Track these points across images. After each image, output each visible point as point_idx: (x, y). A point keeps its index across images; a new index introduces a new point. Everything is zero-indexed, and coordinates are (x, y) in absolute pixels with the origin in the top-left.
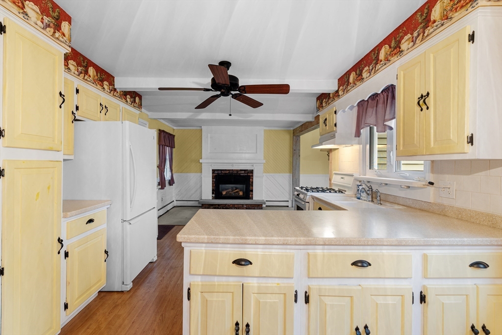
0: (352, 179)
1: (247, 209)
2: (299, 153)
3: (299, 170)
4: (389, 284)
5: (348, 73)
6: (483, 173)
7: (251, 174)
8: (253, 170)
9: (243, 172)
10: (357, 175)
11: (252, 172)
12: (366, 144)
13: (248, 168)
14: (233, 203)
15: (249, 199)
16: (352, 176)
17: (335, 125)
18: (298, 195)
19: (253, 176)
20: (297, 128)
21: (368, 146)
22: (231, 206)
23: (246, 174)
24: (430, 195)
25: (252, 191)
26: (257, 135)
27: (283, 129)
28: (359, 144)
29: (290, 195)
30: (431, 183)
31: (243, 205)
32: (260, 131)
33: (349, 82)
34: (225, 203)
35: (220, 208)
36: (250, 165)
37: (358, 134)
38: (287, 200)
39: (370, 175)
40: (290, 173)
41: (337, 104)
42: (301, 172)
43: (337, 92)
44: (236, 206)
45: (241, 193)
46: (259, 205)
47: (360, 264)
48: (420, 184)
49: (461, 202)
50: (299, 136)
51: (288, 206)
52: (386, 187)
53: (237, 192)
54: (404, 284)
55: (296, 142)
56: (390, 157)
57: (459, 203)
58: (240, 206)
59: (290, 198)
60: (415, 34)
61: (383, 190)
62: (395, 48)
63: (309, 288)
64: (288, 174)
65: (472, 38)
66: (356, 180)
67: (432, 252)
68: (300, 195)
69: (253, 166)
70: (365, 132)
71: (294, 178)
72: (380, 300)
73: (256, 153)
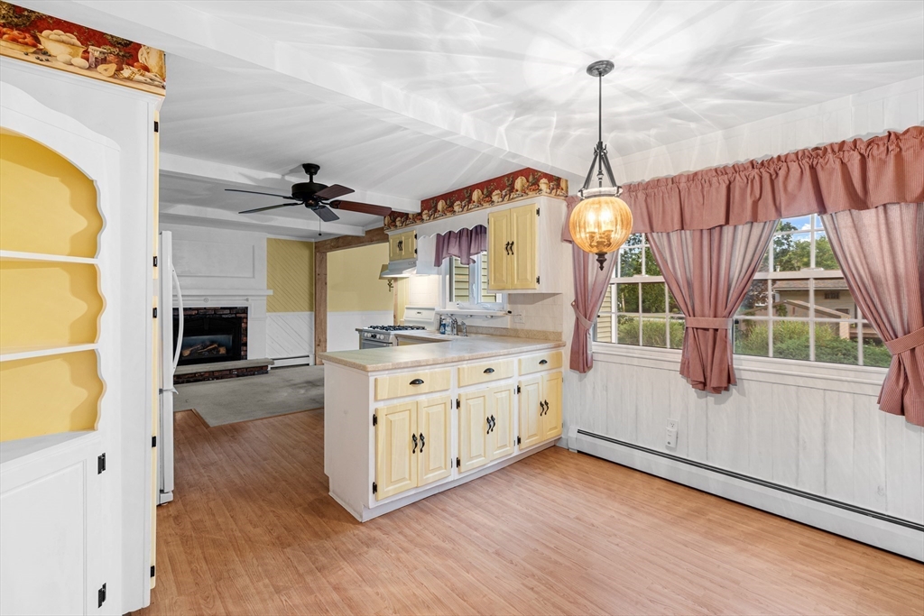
0: (434, 312)
1: (238, 376)
2: (326, 278)
3: (326, 306)
4: (503, 383)
5: (436, 199)
6: (540, 303)
7: (243, 315)
8: (247, 308)
9: (228, 311)
10: (437, 309)
11: (245, 310)
12: (446, 275)
13: (238, 304)
14: (212, 370)
15: (240, 359)
16: (434, 309)
17: (416, 251)
18: (374, 336)
19: (247, 318)
20: (325, 241)
21: (448, 276)
22: (207, 375)
23: (234, 316)
24: (507, 322)
25: (246, 344)
26: (253, 247)
27: (298, 239)
28: (439, 273)
29: (311, 346)
30: (510, 312)
31: (230, 370)
32: (261, 240)
33: (436, 209)
34: (194, 371)
35: (183, 383)
36: (241, 298)
37: (438, 263)
38: (307, 354)
39: (451, 307)
40: (311, 310)
41: (418, 228)
42: (328, 310)
43: (420, 214)
44: (217, 374)
45: (223, 351)
46: (261, 368)
47: (488, 371)
48: (501, 313)
49: (528, 325)
50: (325, 253)
51: (308, 365)
52: (471, 319)
53: (213, 349)
54: (510, 381)
55: (321, 261)
56: (472, 289)
57: (527, 327)
58: (225, 373)
59: (311, 352)
60: (504, 193)
61: (467, 322)
62: (487, 196)
63: (459, 395)
64: (308, 313)
65: (538, 212)
66: (437, 313)
67: (523, 357)
68: (378, 336)
69: (247, 300)
70: (445, 262)
71: (318, 319)
72: (499, 395)
73: (254, 277)
